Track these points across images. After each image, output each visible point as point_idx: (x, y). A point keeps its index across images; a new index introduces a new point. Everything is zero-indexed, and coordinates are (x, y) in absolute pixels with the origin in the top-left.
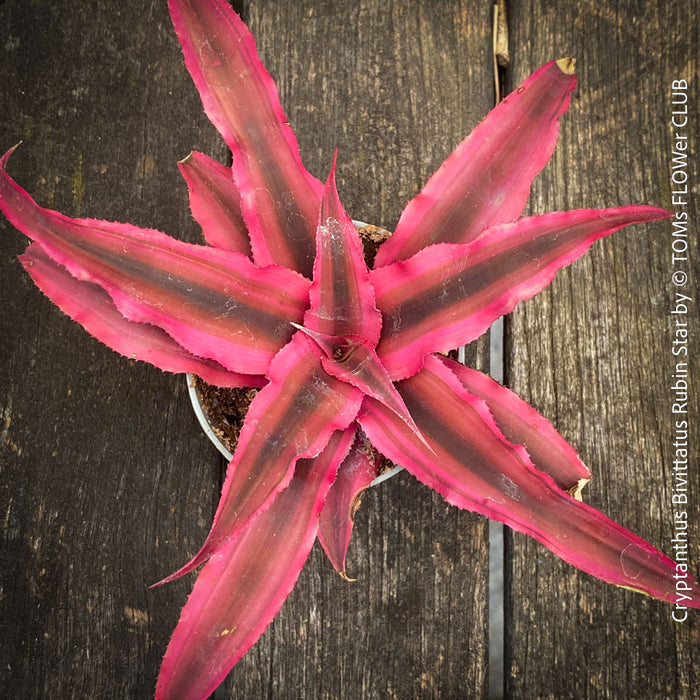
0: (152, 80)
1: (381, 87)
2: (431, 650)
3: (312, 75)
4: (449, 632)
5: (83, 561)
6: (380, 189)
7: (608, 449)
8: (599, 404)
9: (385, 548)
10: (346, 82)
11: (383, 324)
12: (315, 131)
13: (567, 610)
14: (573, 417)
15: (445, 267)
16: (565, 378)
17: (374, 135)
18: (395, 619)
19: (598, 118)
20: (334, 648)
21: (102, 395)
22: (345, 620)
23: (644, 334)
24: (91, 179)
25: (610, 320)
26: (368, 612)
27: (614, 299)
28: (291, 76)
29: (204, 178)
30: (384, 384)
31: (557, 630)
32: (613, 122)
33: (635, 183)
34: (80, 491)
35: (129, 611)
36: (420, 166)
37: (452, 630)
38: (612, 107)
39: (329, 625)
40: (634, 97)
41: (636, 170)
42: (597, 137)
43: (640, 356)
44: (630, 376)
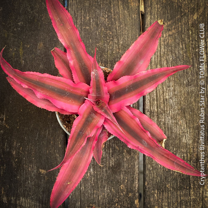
0: (42, 20)
1: (108, 21)
2: (124, 179)
3: (88, 18)
4: (128, 174)
5: (27, 157)
6: (108, 51)
7: (172, 123)
8: (169, 111)
9: (111, 152)
10: (97, 20)
11: (110, 97)
12: (89, 34)
13: (160, 167)
14: (162, 115)
15: (127, 83)
16: (160, 104)
17: (106, 35)
18: (114, 171)
19: (170, 30)
20: (97, 179)
21: (31, 111)
22: (100, 171)
23: (182, 92)
24: (25, 49)
25: (173, 88)
26: (106, 169)
27: (174, 82)
28: (81, 18)
29: (58, 56)
30: (110, 114)
31: (158, 173)
32: (174, 31)
33: (180, 49)
34: (26, 138)
35: (41, 170)
36: (119, 44)
37: (129, 173)
38: (174, 26)
39: (96, 173)
40: (180, 24)
41: (180, 45)
42: (169, 35)
43: (181, 98)
44: (178, 103)
